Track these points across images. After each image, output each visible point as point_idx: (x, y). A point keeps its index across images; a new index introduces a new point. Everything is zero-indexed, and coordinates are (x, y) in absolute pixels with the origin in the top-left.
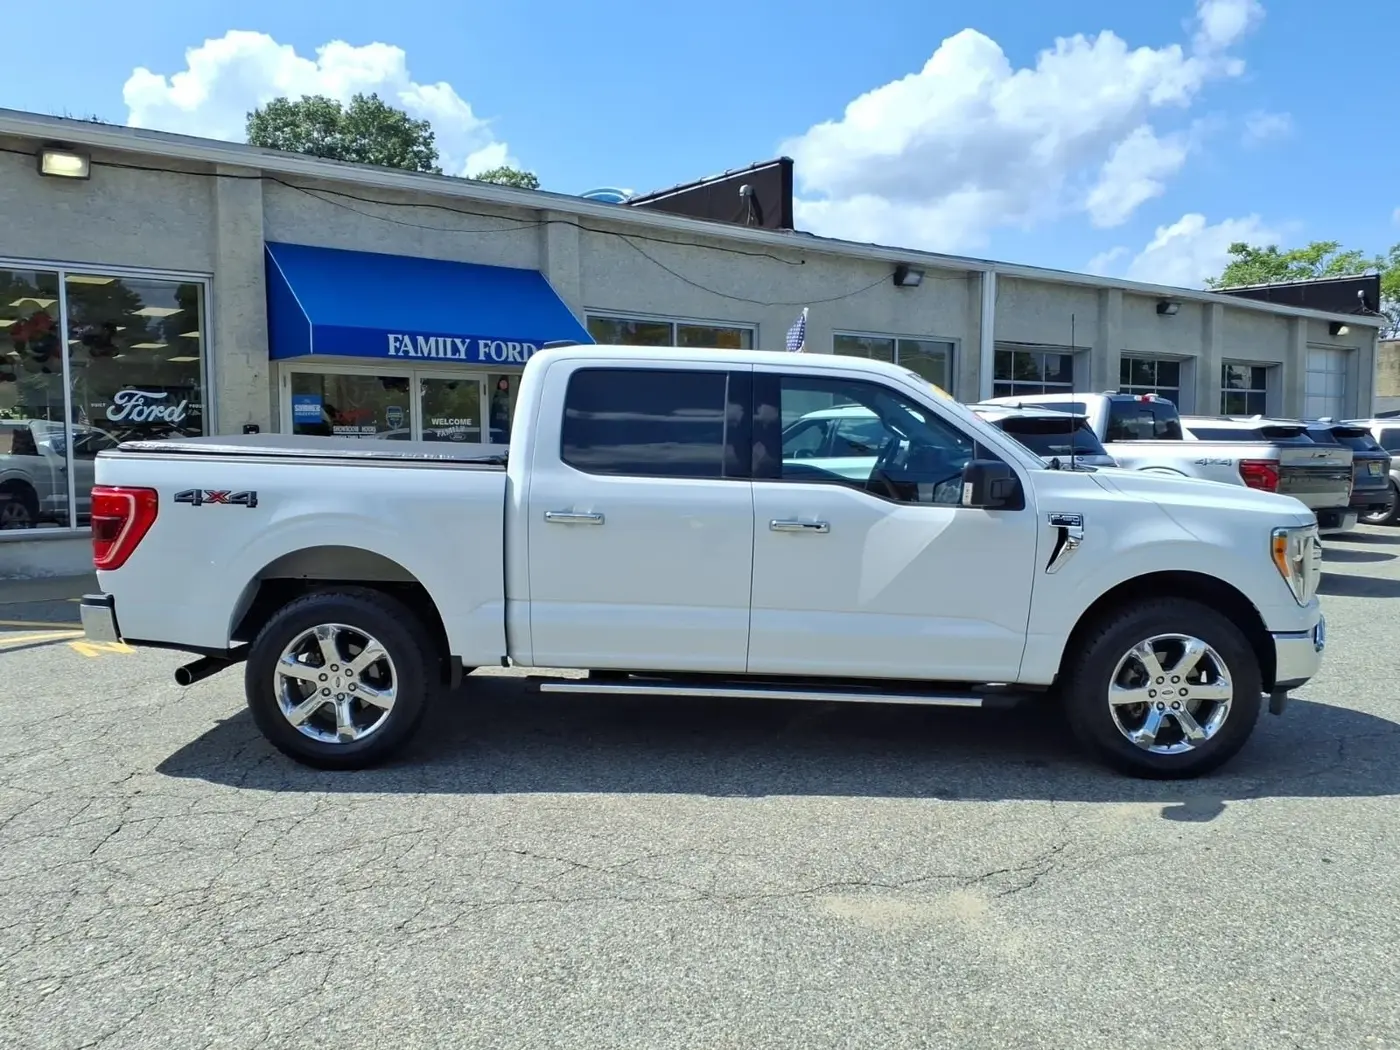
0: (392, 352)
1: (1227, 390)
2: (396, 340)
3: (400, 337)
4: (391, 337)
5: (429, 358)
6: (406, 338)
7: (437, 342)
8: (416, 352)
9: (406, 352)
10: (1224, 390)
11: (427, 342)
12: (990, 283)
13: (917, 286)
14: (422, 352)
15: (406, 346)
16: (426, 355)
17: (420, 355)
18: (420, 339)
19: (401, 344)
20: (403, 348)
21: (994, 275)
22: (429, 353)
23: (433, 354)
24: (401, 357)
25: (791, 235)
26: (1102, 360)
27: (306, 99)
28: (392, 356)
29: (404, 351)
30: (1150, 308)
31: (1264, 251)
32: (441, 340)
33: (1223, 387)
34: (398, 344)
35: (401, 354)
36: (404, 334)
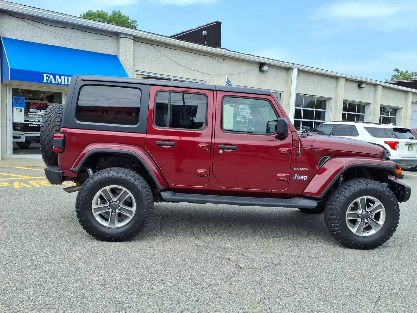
0: (45, 81)
1: (382, 116)
2: (47, 76)
3: (49, 75)
4: (45, 75)
5: (61, 84)
6: (51, 76)
7: (65, 78)
8: (56, 82)
9: (51, 81)
10: (381, 116)
11: (60, 78)
12: (295, 71)
13: (267, 71)
14: (58, 82)
15: (51, 79)
16: (60, 83)
17: (57, 83)
18: (58, 77)
19: (49, 78)
20: (50, 80)
21: (296, 69)
22: (61, 82)
23: (63, 83)
24: (48, 83)
25: (219, 49)
26: (336, 102)
27: (98, 11)
28: (45, 83)
29: (50, 81)
30: (356, 85)
31: (404, 72)
32: (66, 78)
33: (381, 114)
34: (48, 78)
35: (49, 82)
36: (50, 74)
